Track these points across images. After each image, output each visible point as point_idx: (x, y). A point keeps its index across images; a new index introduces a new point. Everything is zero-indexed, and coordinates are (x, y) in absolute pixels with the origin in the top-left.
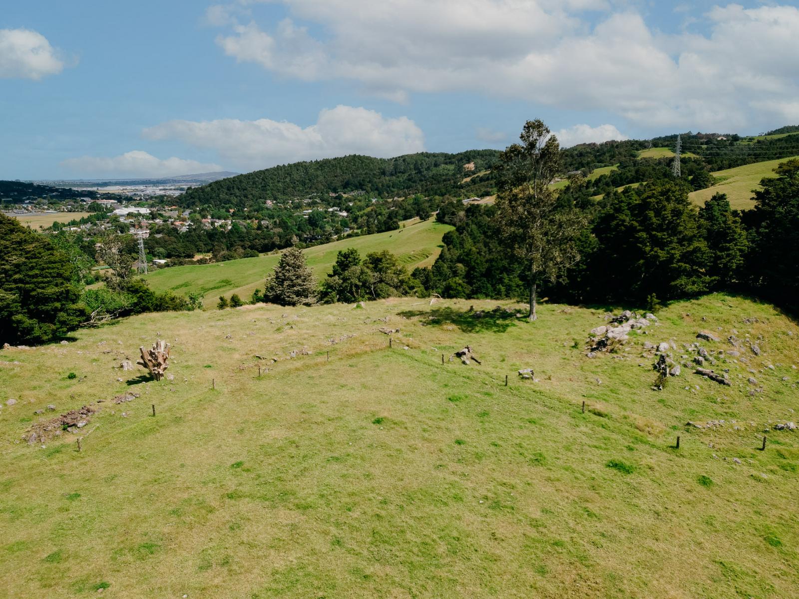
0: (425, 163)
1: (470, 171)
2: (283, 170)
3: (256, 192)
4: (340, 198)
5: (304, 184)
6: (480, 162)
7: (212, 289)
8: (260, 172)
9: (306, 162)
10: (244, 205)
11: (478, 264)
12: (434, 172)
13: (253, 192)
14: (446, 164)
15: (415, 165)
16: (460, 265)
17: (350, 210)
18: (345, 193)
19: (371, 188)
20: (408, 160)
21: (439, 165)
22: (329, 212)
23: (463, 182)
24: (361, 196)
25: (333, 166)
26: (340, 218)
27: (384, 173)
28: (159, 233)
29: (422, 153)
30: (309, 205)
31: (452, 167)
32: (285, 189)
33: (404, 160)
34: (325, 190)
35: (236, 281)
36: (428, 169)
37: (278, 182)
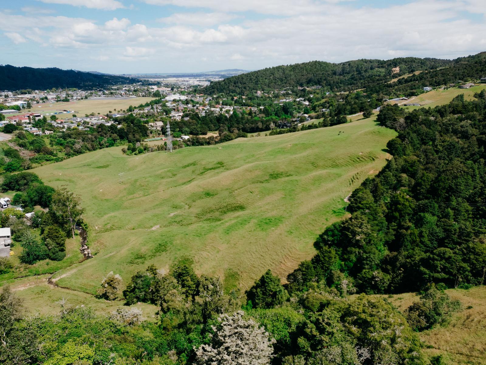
0: (364, 67)
1: (397, 74)
2: (269, 71)
3: (252, 85)
4: (304, 90)
5: (282, 80)
6: (403, 66)
7: (210, 169)
8: (255, 72)
9: (284, 66)
10: (244, 93)
11: (424, 181)
12: (370, 73)
13: (250, 85)
14: (379, 67)
15: (357, 68)
16: (404, 175)
17: (311, 100)
18: (308, 87)
19: (325, 84)
20: (352, 64)
21: (374, 68)
22: (297, 101)
23: (391, 82)
24: (319, 89)
25: (301, 68)
26: (304, 106)
27: (335, 73)
28: (187, 117)
29: (362, 60)
30: (284, 95)
31: (383, 70)
32: (269, 83)
33: (349, 65)
34: (295, 85)
35: (228, 163)
36: (366, 71)
37: (266, 79)
